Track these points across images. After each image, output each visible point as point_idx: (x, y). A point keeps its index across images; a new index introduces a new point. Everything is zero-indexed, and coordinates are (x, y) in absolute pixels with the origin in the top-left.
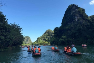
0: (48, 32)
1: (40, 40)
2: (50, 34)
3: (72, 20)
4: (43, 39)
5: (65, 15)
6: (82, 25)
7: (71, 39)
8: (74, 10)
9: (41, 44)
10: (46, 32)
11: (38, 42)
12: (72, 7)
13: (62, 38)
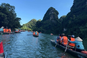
1: (25, 26)
2: (34, 23)
4: (28, 26)
5: (46, 13)
6: (52, 23)
8: (51, 12)
9: (25, 30)
10: (31, 21)
11: (23, 28)
13: (40, 29)
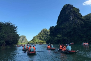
0: (44, 31)
1: (36, 39)
2: (45, 33)
3: (67, 19)
4: (39, 38)
5: (60, 14)
6: (76, 24)
7: (66, 38)
8: (69, 9)
9: (37, 43)
10: (41, 31)
11: (34, 41)
12: (67, 7)
13: (58, 37)
